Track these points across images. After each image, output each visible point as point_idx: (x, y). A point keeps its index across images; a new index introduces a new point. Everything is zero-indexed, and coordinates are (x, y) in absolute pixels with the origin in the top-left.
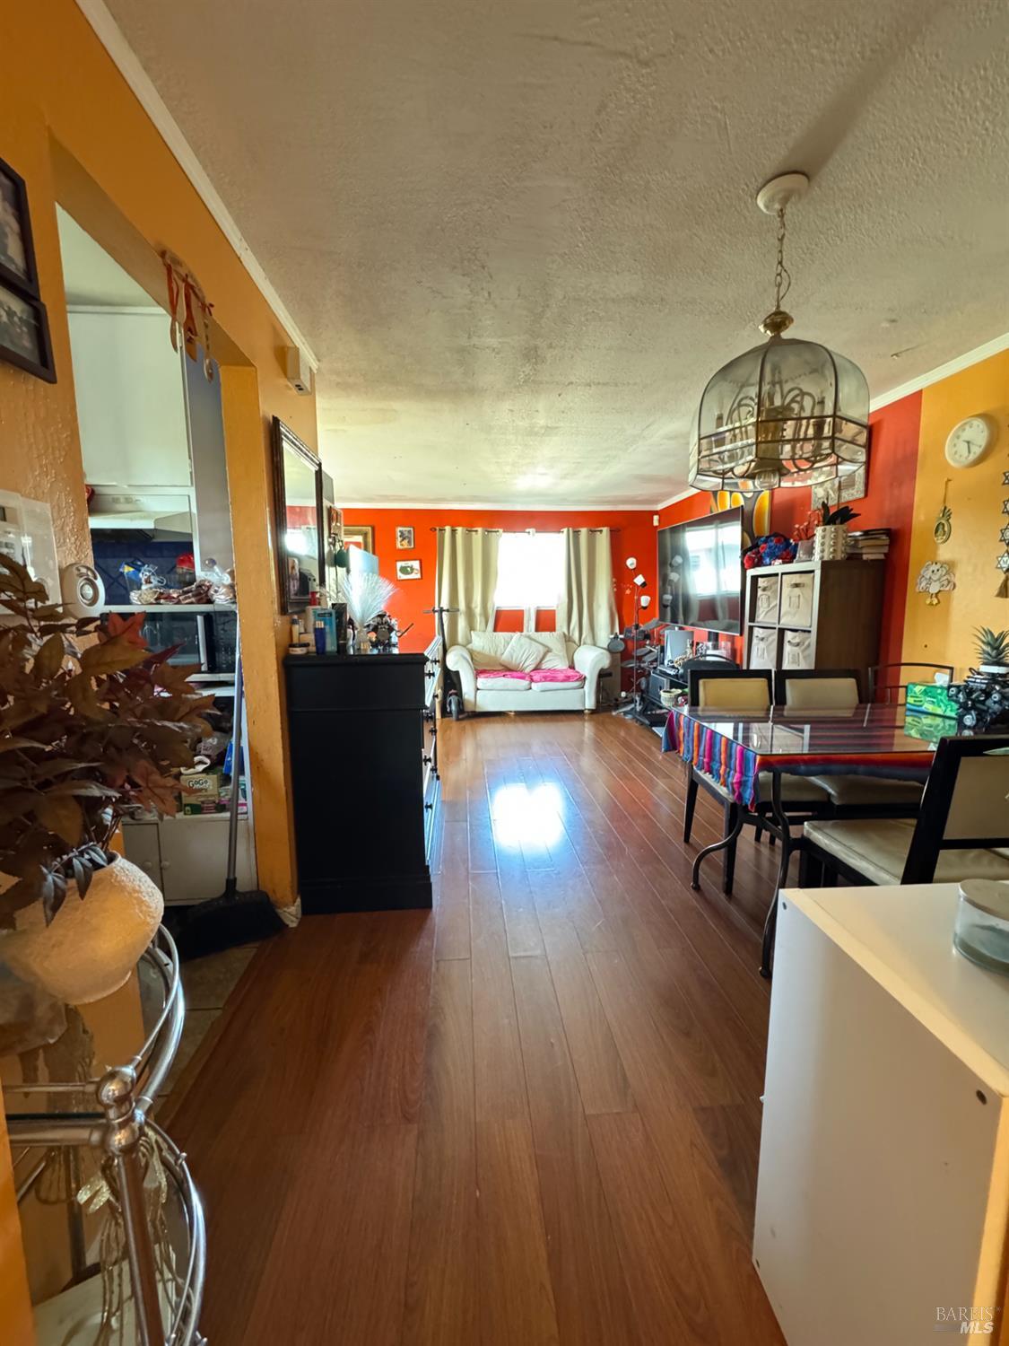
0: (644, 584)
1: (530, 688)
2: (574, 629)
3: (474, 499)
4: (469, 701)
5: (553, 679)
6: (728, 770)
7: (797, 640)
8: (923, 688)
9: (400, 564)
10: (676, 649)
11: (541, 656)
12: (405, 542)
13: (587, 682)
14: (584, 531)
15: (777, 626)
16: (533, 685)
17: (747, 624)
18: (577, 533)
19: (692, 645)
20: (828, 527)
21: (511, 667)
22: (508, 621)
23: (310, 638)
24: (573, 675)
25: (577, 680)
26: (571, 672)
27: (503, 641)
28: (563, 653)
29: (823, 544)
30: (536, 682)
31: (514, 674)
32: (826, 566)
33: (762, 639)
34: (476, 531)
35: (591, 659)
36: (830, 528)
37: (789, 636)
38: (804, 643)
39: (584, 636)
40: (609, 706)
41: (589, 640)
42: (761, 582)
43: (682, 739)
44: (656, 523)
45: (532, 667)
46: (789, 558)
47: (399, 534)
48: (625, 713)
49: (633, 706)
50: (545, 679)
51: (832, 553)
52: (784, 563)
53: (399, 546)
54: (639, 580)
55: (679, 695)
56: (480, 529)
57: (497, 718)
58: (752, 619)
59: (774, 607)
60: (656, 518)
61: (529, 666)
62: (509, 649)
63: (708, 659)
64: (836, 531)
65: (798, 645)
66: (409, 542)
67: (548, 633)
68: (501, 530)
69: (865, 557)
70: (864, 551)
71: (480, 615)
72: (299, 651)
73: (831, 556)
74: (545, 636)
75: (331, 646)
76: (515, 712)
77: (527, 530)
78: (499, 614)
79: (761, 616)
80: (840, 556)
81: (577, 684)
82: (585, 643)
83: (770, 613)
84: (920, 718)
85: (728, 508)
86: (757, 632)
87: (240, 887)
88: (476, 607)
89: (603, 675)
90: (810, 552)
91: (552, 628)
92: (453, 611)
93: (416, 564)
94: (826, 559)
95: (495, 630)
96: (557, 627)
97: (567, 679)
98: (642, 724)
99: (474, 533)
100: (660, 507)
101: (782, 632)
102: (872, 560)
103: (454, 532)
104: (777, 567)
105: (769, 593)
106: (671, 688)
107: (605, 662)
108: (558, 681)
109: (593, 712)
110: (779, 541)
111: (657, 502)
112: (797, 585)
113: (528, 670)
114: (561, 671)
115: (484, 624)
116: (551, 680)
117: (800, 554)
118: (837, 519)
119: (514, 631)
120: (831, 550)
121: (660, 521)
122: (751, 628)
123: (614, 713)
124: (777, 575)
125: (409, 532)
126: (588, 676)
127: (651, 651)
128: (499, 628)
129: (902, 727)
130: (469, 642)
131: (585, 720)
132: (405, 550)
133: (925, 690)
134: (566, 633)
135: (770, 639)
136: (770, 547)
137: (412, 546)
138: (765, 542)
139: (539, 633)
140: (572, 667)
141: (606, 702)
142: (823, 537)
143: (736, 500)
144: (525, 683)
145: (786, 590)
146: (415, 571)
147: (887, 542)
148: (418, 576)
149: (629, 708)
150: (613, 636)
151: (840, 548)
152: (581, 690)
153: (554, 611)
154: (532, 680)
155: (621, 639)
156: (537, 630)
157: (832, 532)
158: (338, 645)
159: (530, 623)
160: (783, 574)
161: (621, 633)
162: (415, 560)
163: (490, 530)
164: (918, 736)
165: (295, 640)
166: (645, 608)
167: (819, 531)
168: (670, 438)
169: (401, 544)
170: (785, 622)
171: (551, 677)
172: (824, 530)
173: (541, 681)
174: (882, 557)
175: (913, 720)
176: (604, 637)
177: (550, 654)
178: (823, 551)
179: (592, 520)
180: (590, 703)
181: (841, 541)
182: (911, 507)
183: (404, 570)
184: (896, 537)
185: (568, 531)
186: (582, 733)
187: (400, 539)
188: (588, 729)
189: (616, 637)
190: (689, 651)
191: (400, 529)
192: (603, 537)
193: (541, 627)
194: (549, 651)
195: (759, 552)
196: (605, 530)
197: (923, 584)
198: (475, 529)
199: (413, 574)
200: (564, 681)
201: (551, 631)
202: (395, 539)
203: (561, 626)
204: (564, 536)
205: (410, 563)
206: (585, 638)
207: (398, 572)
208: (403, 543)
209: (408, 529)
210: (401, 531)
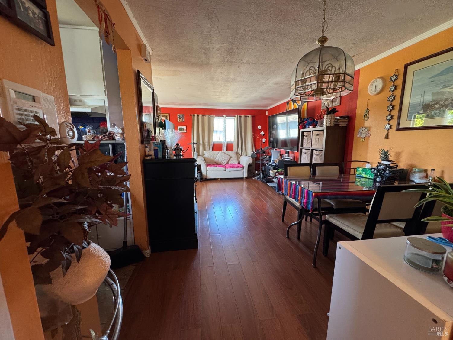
0: (264, 135)
1: (225, 170)
2: (239, 150)
3: (206, 104)
4: (204, 175)
5: (233, 167)
6: (302, 198)
7: (318, 153)
8: (362, 169)
9: (179, 127)
10: (275, 157)
11: (228, 159)
13: (244, 168)
14: (243, 116)
15: (311, 149)
16: (226, 169)
17: (300, 148)
18: (240, 117)
19: (280, 155)
20: (328, 115)
21: (218, 163)
22: (217, 147)
23: (152, 153)
24: (239, 166)
25: (241, 168)
26: (239, 165)
27: (215, 154)
28: (236, 158)
29: (327, 121)
30: (228, 168)
31: (219, 165)
32: (328, 128)
33: (305, 153)
35: (246, 160)
36: (329, 115)
37: (315, 152)
38: (320, 154)
40: (252, 176)
41: (245, 154)
42: (305, 134)
43: (283, 187)
44: (267, 114)
45: (226, 163)
46: (315, 126)
47: (178, 117)
48: (257, 178)
49: (260, 176)
50: (231, 167)
51: (330, 124)
52: (313, 127)
53: (178, 121)
54: (262, 133)
55: (276, 172)
56: (207, 115)
57: (214, 181)
58: (302, 146)
59: (309, 142)
60: (267, 112)
61: (225, 162)
62: (217, 157)
63: (286, 160)
64: (331, 116)
65: (318, 155)
66: (182, 119)
67: (231, 151)
68: (214, 116)
69: (340, 125)
70: (340, 123)
71: (208, 145)
72: (148, 158)
73: (329, 125)
74: (230, 153)
75: (160, 156)
76: (220, 178)
77: (223, 116)
78: (214, 145)
79: (305, 145)
80: (332, 125)
81: (241, 169)
82: (243, 155)
83: (308, 144)
84: (361, 179)
85: (292, 109)
86: (303, 150)
87: (128, 244)
88: (206, 142)
89: (250, 165)
90: (322, 123)
91: (232, 150)
92: (198, 144)
93: (185, 127)
94: (327, 126)
95: (213, 150)
97: (238, 167)
98: (263, 182)
99: (205, 117)
100: (268, 108)
101: (312, 150)
102: (342, 126)
103: (198, 116)
104: (311, 128)
105: (308, 137)
106: (273, 170)
107: (250, 161)
108: (235, 168)
109: (246, 178)
110: (311, 120)
111: (267, 106)
112: (318, 135)
113: (224, 164)
114: (236, 164)
115: (209, 148)
116: (232, 168)
117: (319, 124)
118: (331, 112)
119: (219, 151)
120: (330, 123)
121: (268, 113)
122: (301, 149)
123: (253, 179)
124: (310, 131)
125: (182, 116)
126: (245, 166)
127: (266, 157)
128: (214, 150)
129: (354, 182)
130: (204, 154)
131: (244, 181)
132: (181, 122)
133: (362, 170)
134: (237, 151)
135: (308, 153)
136: (308, 122)
137: (183, 121)
138: (307, 120)
139: (228, 152)
140: (239, 163)
141: (251, 174)
142: (327, 118)
143: (295, 106)
144: (223, 169)
145: (314, 136)
147: (348, 120)
148: (186, 132)
149: (258, 177)
150: (253, 152)
151: (332, 122)
152: (243, 171)
153: (233, 144)
154: (226, 168)
155: (255, 153)
156: (227, 150)
157: (330, 117)
158: (163, 156)
159: (224, 148)
160: (313, 131)
161: (255, 152)
163: (211, 115)
164: (360, 185)
165: (147, 154)
166: (264, 143)
167: (325, 116)
168: (275, 84)
169: (179, 120)
170: (313, 147)
171: (232, 166)
172: (327, 116)
173: (229, 168)
174: (346, 125)
175: (358, 180)
176: (250, 153)
177: (231, 159)
178: (327, 123)
179: (246, 112)
180: (245, 175)
181: (333, 120)
182: (356, 108)
183: (180, 129)
184: (350, 119)
185: (238, 116)
186: (243, 185)
187: (179, 118)
188: (245, 184)
189: (254, 153)
190: (279, 157)
191: (179, 115)
192: (249, 119)
194: (231, 157)
195: (304, 124)
196: (250, 116)
197: (359, 134)
198: (205, 115)
199: (184, 131)
200: (237, 168)
201: (232, 151)
202: (177, 118)
203: (235, 149)
204: (236, 118)
205: (182, 127)
206: (243, 153)
207: (178, 130)
208: (180, 120)
209: (182, 115)
210: (179, 116)
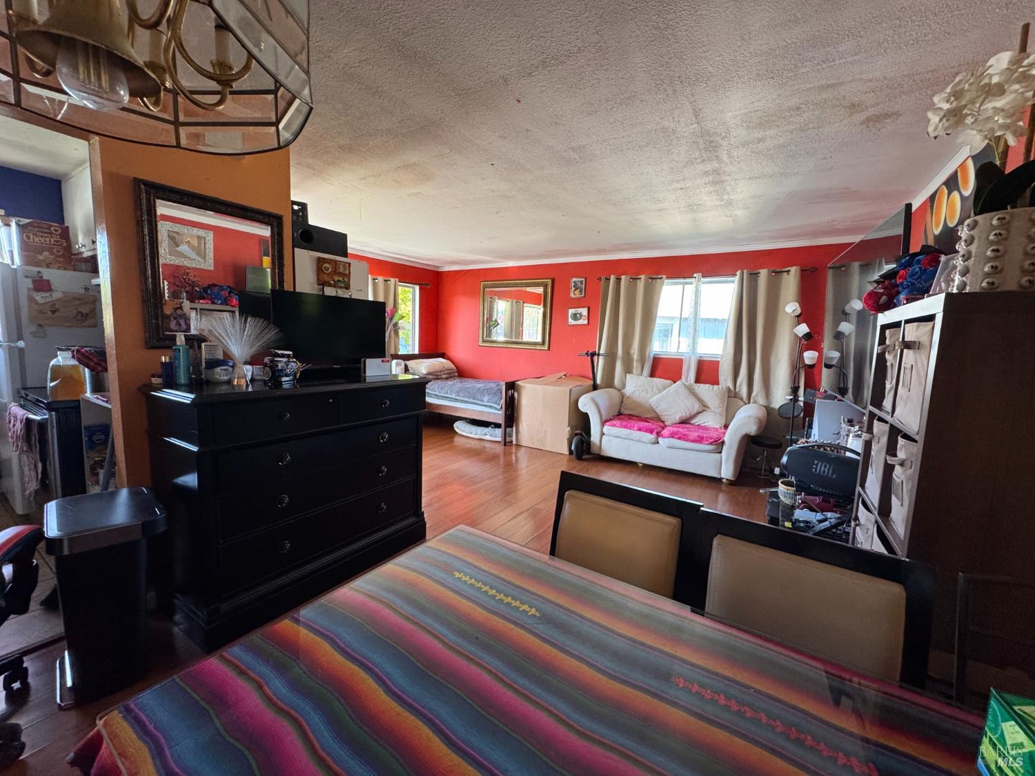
0: (807, 336)
1: (658, 443)
2: (741, 385)
4: (595, 445)
5: (685, 437)
9: (571, 311)
12: (577, 292)
13: (725, 448)
14: (764, 273)
16: (661, 439)
18: (754, 276)
22: (664, 369)
25: (711, 444)
26: (710, 433)
27: (657, 387)
28: (721, 410)
30: (664, 437)
34: (640, 278)
39: (754, 394)
40: (756, 480)
45: (681, 419)
47: (573, 284)
53: (572, 295)
54: (802, 330)
56: (643, 277)
66: (581, 291)
67: (708, 386)
68: (664, 277)
71: (637, 361)
72: (156, 381)
74: (704, 390)
76: (643, 464)
77: (693, 276)
78: (655, 360)
81: (710, 447)
82: (753, 402)
88: (634, 353)
91: (714, 381)
93: (584, 311)
95: (652, 375)
96: (721, 378)
97: (700, 439)
99: (638, 280)
103: (619, 280)
108: (688, 440)
109: (731, 483)
115: (640, 368)
116: (679, 438)
119: (670, 379)
123: (761, 491)
125: (581, 282)
126: (727, 441)
128: (657, 374)
130: (624, 386)
131: (721, 491)
132: (577, 298)
134: (732, 387)
137: (583, 295)
139: (698, 384)
140: (724, 427)
141: (750, 476)
144: (652, 437)
146: (583, 318)
148: (586, 322)
152: (718, 456)
153: (719, 362)
154: (659, 435)
155: (799, 402)
156: (697, 381)
159: (690, 374)
162: (583, 307)
163: (655, 277)
166: (809, 367)
169: (574, 294)
171: (682, 434)
173: (671, 436)
177: (705, 410)
180: (727, 472)
183: (575, 317)
185: (742, 274)
187: (573, 289)
188: (722, 501)
191: (574, 279)
192: (791, 281)
193: (703, 377)
194: (704, 407)
196: (794, 270)
198: (639, 277)
199: (582, 320)
200: (694, 441)
201: (713, 384)
202: (569, 289)
203: (725, 380)
204: (737, 279)
205: (579, 310)
206: (757, 395)
207: (570, 318)
208: (576, 292)
209: (580, 279)
210: (575, 282)
